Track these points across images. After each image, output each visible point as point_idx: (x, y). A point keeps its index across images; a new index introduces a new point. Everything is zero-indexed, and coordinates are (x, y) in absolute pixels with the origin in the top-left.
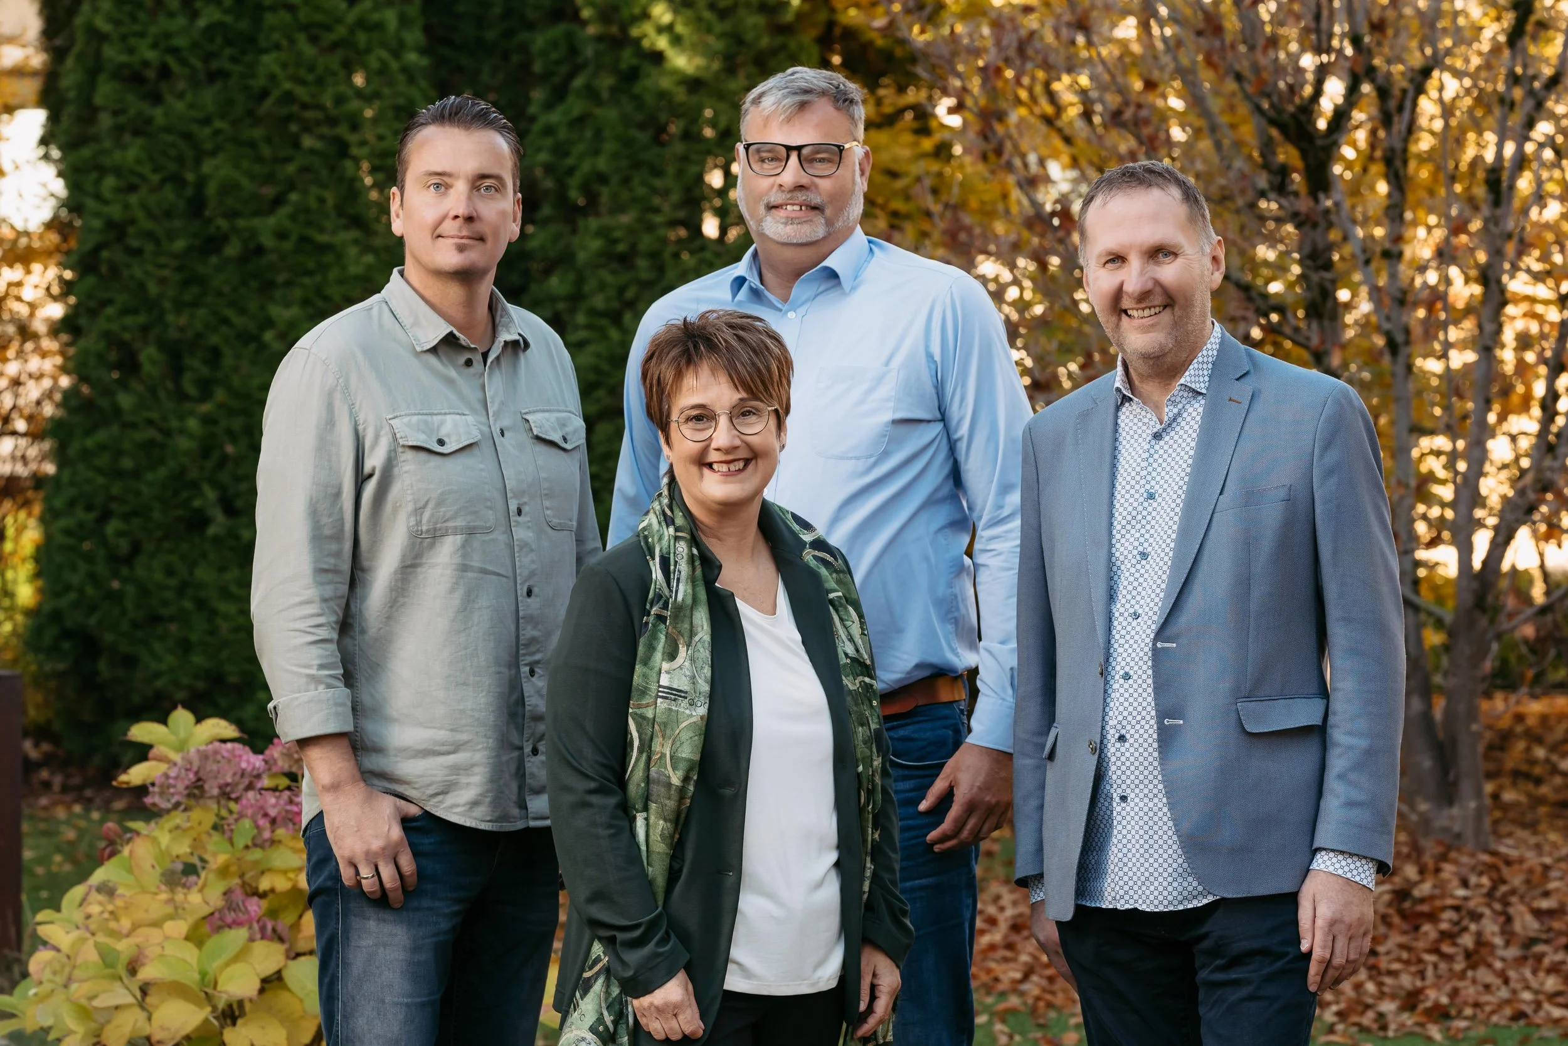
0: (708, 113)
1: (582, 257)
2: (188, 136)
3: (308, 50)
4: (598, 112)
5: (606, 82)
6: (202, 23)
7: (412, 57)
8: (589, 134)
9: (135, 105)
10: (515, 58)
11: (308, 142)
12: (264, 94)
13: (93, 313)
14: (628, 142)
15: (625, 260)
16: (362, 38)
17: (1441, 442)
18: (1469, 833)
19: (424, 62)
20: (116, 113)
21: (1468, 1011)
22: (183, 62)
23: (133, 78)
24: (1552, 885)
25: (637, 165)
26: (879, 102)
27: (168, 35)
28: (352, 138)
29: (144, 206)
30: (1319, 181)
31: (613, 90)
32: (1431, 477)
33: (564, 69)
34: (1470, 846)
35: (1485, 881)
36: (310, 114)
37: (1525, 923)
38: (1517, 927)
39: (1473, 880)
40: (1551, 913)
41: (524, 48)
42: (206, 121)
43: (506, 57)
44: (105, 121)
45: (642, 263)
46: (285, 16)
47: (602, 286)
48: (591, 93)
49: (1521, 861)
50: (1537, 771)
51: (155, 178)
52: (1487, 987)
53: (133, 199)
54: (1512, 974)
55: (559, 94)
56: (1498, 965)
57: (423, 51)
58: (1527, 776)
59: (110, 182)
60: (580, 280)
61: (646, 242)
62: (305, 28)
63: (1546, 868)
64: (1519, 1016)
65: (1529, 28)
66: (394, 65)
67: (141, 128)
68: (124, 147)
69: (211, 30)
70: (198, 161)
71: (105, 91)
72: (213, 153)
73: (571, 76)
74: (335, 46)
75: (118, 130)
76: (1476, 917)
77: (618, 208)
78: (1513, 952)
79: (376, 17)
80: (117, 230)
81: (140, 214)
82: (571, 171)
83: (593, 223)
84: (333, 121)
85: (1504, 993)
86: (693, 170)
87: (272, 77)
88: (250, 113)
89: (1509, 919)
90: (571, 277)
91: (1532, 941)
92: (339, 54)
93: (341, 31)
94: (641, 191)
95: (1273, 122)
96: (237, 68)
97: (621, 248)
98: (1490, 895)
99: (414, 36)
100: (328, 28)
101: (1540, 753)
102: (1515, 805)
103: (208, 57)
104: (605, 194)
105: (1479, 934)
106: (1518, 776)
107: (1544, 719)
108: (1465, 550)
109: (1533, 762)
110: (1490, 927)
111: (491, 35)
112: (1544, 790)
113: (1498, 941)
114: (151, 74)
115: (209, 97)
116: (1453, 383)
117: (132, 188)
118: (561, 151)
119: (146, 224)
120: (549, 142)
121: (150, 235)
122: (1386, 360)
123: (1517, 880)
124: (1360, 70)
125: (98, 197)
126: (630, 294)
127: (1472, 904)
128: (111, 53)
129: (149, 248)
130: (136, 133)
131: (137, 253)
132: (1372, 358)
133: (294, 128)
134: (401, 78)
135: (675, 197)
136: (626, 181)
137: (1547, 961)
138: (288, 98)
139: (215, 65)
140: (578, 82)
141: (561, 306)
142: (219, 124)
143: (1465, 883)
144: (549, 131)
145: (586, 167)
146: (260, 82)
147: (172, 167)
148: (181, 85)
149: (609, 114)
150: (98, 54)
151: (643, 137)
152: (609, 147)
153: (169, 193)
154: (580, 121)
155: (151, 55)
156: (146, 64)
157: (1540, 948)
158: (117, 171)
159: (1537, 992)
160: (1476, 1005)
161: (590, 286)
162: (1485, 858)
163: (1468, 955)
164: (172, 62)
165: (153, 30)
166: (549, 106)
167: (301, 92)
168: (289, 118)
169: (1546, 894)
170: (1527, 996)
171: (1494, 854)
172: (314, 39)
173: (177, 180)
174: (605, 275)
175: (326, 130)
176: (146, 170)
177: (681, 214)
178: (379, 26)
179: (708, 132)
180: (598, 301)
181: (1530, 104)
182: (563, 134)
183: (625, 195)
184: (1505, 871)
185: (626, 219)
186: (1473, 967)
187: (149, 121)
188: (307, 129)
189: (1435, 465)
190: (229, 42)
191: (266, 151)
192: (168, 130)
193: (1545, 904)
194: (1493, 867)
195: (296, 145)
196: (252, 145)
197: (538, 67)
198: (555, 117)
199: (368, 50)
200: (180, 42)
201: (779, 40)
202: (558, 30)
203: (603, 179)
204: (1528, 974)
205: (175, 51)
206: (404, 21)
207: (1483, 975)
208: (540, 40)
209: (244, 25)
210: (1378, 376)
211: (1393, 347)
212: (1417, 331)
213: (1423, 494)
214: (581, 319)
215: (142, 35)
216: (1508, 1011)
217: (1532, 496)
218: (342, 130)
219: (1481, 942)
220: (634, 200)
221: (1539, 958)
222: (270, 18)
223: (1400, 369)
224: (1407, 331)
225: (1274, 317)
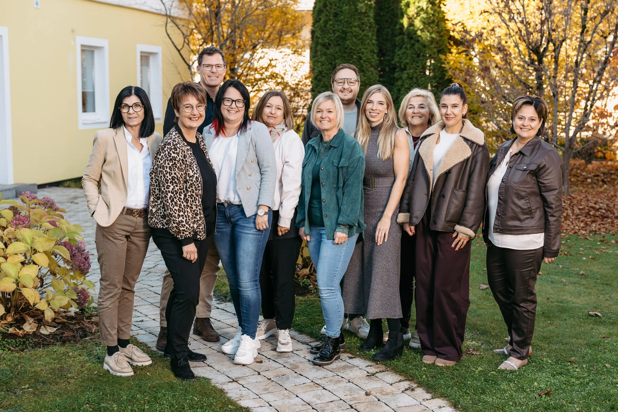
0: (427, 52)
1: (404, 78)
2: (333, 56)
3: (354, 40)
4: (407, 51)
5: (409, 46)
6: (336, 35)
7: (374, 41)
8: (405, 55)
9: (324, 50)
10: (393, 42)
11: (354, 57)
12: (347, 48)
13: (316, 87)
14: (412, 57)
15: (411, 78)
16: (365, 38)
17: (563, 114)
18: (566, 192)
19: (376, 42)
20: (321, 51)
21: (565, 231)
22: (333, 42)
23: (324, 45)
24: (583, 203)
25: (414, 61)
26: (458, 49)
27: (330, 37)
28: (362, 56)
29: (325, 68)
30: (540, 61)
31: (410, 47)
32: (561, 120)
33: (402, 44)
34: (566, 194)
35: (569, 202)
36: (355, 52)
37: (577, 211)
38: (575, 212)
39: (566, 202)
40: (582, 209)
41: (395, 40)
42: (337, 53)
43: (392, 41)
44: (319, 53)
45: (414, 79)
46: (351, 34)
47: (407, 83)
48: (406, 48)
49: (576, 198)
50: (578, 175)
51: (327, 63)
52: (569, 225)
53: (323, 67)
54: (574, 222)
55: (401, 48)
56: (571, 220)
57: (376, 40)
58: (576, 176)
59: (319, 64)
60: (403, 82)
61: (415, 75)
62: (354, 36)
63: (581, 199)
64: (575, 233)
65: (585, 32)
66: (370, 43)
67: (325, 54)
68: (322, 57)
69: (338, 37)
70: (335, 60)
71: (319, 47)
72: (338, 59)
73: (403, 45)
74: (360, 39)
75: (321, 55)
76: (567, 209)
77: (410, 69)
78: (574, 217)
79: (367, 34)
80: (320, 72)
81: (324, 70)
82: (402, 62)
83: (406, 72)
84: (359, 53)
85: (572, 227)
86: (424, 62)
87: (348, 45)
88: (345, 52)
89: (573, 210)
90: (402, 81)
91: (578, 215)
92: (361, 41)
93: (361, 37)
94: (414, 66)
95: (531, 50)
96: (342, 43)
97: (411, 76)
98: (570, 205)
99: (375, 37)
100: (358, 36)
101: (579, 171)
102: (574, 181)
103: (337, 41)
104: (408, 67)
105: (567, 213)
106: (574, 176)
107: (580, 165)
108: (567, 134)
109: (577, 173)
110: (570, 212)
111: (389, 38)
112: (579, 178)
113: (571, 215)
114: (327, 44)
115: (337, 49)
116: (566, 103)
117: (323, 65)
118: (400, 59)
119: (325, 71)
120: (398, 57)
121: (326, 74)
122: (553, 98)
123: (575, 202)
124: (550, 39)
125: (317, 67)
126: (412, 85)
127: (566, 207)
128: (320, 41)
129: (326, 76)
130: (324, 55)
131: (324, 77)
132: (550, 97)
133: (352, 54)
134: (372, 45)
135: (420, 67)
136: (412, 64)
137: (581, 219)
138: (351, 49)
139: (338, 43)
140: (404, 46)
141: (400, 87)
142: (339, 53)
143: (565, 202)
144: (398, 55)
145: (405, 62)
146: (346, 46)
147: (330, 61)
148: (332, 46)
149: (409, 52)
150: (318, 41)
151: (415, 56)
152: (409, 58)
153: (330, 66)
154: (404, 53)
155: (327, 41)
156: (326, 43)
157: (580, 216)
158: (321, 62)
159: (579, 227)
160: (566, 230)
161: (405, 83)
162: (569, 197)
163: (565, 217)
164: (331, 42)
165: (328, 36)
166: (399, 51)
167: (353, 48)
168: (351, 52)
169: (581, 205)
170: (577, 228)
171: (571, 196)
172: (356, 38)
173: (331, 63)
174: (408, 81)
175: (358, 55)
176: (326, 62)
177: (422, 70)
178: (368, 36)
179: (428, 55)
180: (406, 86)
181: (585, 46)
182: (401, 55)
183: (411, 67)
184: (573, 200)
185: (412, 71)
186: (566, 220)
187: (326, 53)
188: (354, 54)
189: (561, 118)
190: (341, 39)
191: (347, 58)
192: (330, 54)
193: (581, 207)
194: (570, 199)
195: (352, 57)
196: (344, 57)
197: (397, 43)
198: (400, 52)
199: (366, 40)
200: (332, 39)
201: (441, 38)
202: (400, 37)
203: (408, 64)
204: (577, 222)
205: (331, 40)
206: (373, 35)
207: (568, 222)
208: (397, 39)
209: (343, 35)
210: (551, 101)
211: (554, 95)
212: (559, 92)
213: (559, 123)
214: (403, 89)
215: (325, 37)
216: (573, 232)
217: (582, 126)
218: (361, 55)
219: (567, 215)
220: (413, 67)
221: (579, 218)
222: (348, 34)
223: (555, 100)
224: (557, 92)
225: (530, 89)
